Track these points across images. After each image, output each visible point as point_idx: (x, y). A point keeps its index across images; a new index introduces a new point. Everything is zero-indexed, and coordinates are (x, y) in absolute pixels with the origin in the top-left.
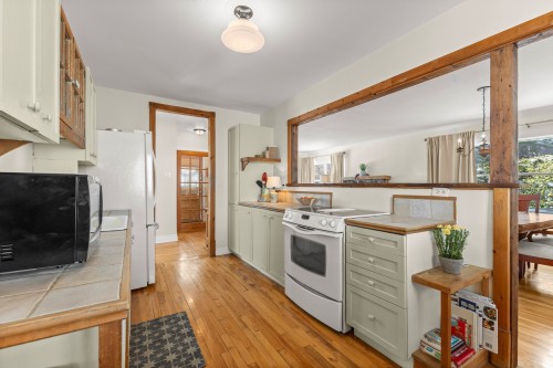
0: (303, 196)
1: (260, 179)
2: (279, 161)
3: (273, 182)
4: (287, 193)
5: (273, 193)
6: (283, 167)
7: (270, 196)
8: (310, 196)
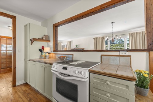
0: (61, 55)
1: (41, 49)
2: (50, 41)
3: (47, 50)
4: (53, 55)
5: (47, 54)
6: (51, 44)
7: (45, 56)
8: (63, 56)
